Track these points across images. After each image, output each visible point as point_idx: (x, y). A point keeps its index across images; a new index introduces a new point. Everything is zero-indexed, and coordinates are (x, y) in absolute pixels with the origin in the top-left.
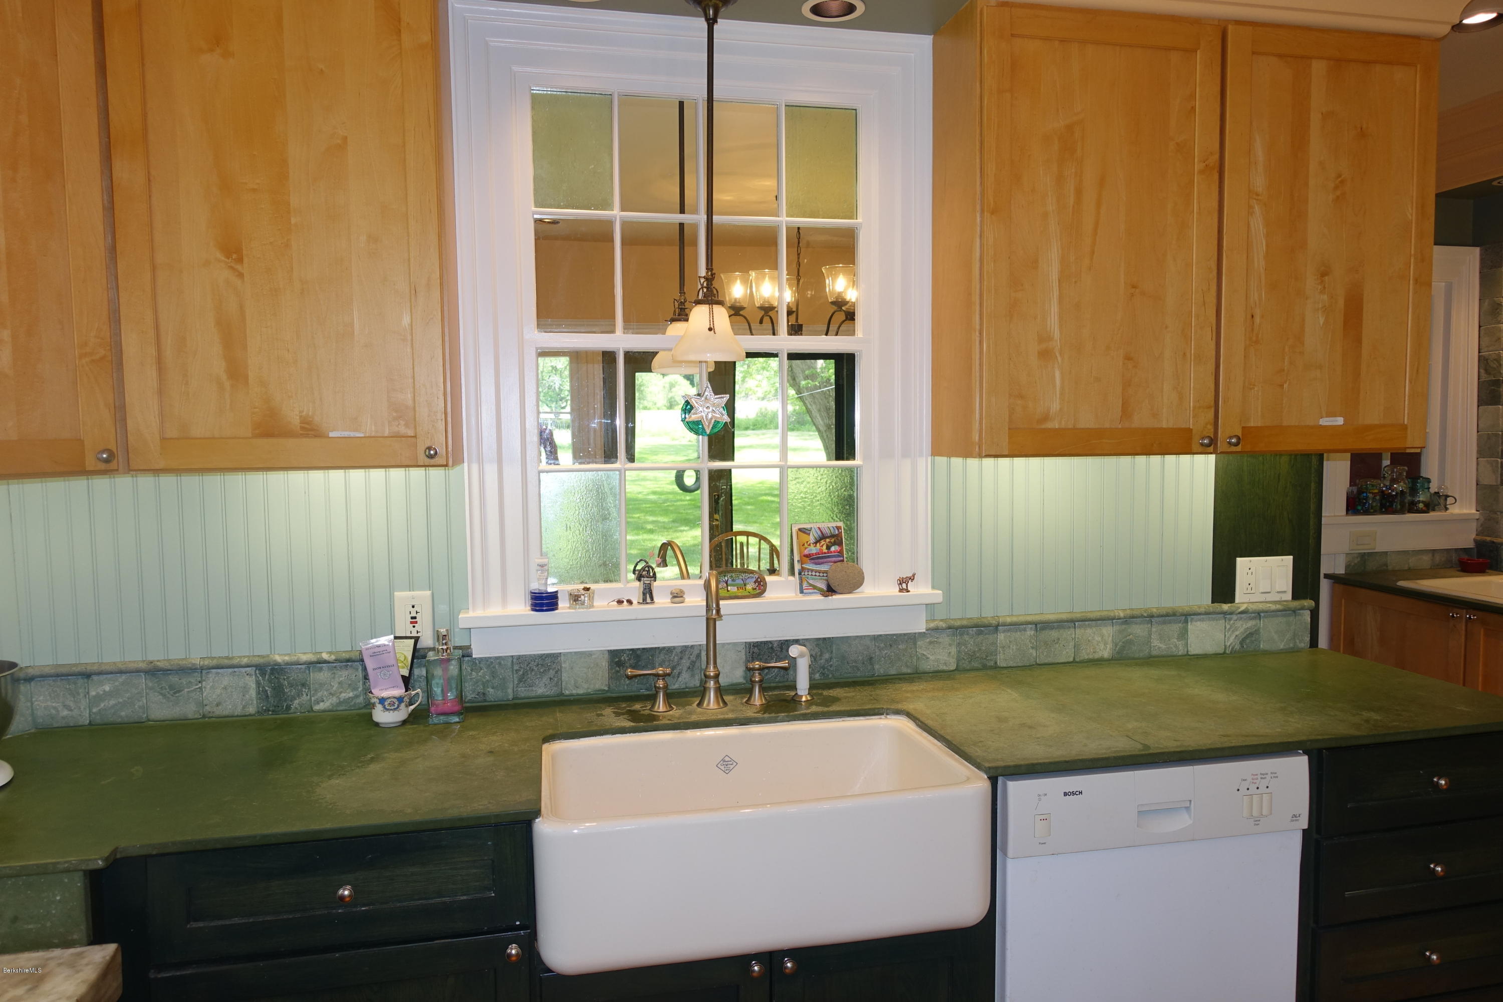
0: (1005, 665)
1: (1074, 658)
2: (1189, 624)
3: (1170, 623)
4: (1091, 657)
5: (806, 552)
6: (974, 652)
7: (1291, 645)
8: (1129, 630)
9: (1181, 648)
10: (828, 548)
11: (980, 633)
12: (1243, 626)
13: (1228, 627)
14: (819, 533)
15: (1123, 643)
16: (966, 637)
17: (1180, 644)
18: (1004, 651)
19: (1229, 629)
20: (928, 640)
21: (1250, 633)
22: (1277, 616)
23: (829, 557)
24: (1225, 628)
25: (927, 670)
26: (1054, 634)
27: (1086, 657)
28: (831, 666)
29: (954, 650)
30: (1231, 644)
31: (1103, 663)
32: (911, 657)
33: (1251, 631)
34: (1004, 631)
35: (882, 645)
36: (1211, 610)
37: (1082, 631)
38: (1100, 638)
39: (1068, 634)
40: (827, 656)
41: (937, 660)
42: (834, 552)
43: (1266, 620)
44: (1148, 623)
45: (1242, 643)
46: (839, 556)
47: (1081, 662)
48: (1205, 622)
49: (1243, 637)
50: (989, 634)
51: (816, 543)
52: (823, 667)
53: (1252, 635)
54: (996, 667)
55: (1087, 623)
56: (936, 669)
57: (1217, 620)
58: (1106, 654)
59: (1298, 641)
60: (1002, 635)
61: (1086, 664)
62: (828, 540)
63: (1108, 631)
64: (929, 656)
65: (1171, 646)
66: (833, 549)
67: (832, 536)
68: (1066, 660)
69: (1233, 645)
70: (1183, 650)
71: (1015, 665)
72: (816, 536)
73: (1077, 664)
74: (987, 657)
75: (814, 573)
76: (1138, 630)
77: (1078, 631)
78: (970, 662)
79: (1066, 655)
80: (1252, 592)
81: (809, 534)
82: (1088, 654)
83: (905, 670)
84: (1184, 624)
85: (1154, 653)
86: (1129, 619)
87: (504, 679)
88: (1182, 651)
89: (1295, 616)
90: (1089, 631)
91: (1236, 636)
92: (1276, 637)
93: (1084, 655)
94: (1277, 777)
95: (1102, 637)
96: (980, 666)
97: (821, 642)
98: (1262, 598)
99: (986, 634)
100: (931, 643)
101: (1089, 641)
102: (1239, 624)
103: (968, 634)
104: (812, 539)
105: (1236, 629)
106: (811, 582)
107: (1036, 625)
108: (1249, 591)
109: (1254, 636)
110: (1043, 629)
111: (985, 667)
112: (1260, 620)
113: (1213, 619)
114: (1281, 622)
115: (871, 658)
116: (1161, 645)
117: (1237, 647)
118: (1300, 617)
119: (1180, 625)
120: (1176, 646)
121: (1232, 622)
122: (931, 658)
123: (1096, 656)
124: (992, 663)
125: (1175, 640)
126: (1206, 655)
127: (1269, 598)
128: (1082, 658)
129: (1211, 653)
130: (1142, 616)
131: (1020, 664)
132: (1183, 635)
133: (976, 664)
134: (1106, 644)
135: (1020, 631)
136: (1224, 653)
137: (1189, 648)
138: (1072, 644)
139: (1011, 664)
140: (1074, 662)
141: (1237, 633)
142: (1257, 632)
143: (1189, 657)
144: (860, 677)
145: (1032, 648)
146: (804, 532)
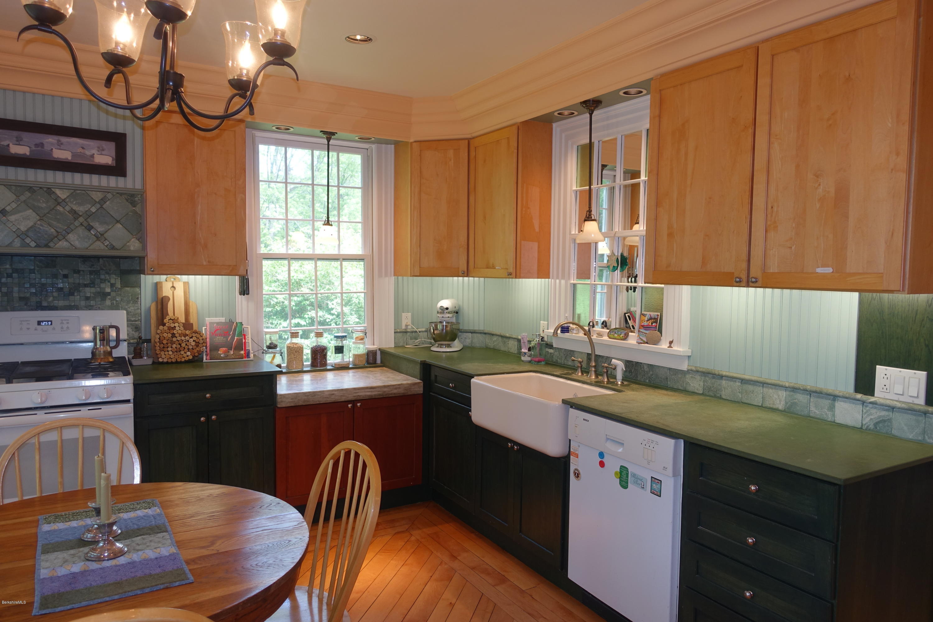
0: (725, 398)
1: (762, 405)
2: (836, 402)
3: (823, 398)
4: (771, 406)
5: (642, 324)
6: (710, 387)
7: (920, 438)
8: (795, 396)
9: (829, 417)
10: (652, 324)
11: (714, 378)
12: (877, 414)
13: (864, 411)
14: (650, 317)
15: (791, 403)
16: (707, 378)
17: (830, 414)
18: (725, 390)
19: (866, 413)
20: (691, 376)
21: (883, 420)
22: (908, 414)
23: (651, 328)
24: (863, 411)
25: (689, 390)
26: (751, 388)
27: (769, 406)
28: (652, 378)
29: (702, 384)
30: (867, 423)
31: (778, 411)
32: (683, 382)
33: (884, 418)
34: (725, 380)
35: (672, 373)
36: (853, 397)
37: (767, 390)
38: (777, 397)
39: (759, 390)
40: (651, 373)
41: (694, 387)
42: (654, 326)
43: (897, 414)
44: (807, 395)
45: (876, 424)
46: (655, 328)
47: (766, 408)
48: (847, 404)
49: (877, 421)
50: (718, 379)
51: (647, 321)
52: (649, 377)
53: (882, 421)
54: (720, 398)
55: (770, 386)
56: (693, 391)
57: (856, 404)
58: (781, 407)
59: (926, 437)
60: (724, 381)
61: (767, 409)
62: (652, 320)
63: (783, 394)
64: (691, 384)
65: (824, 414)
66: (654, 324)
67: (655, 319)
68: (757, 404)
69: (868, 424)
70: (832, 418)
71: (730, 399)
72: (648, 318)
73: (763, 408)
74: (717, 391)
75: (643, 334)
76: (802, 398)
77: (764, 389)
78: (709, 391)
79: (758, 401)
80: (887, 391)
81: (645, 317)
82: (770, 404)
83: (680, 388)
84: (832, 402)
85: (811, 415)
86: (794, 389)
87: (562, 356)
88: (830, 419)
89: (925, 417)
90: (771, 391)
91: (871, 419)
92: (905, 428)
93: (767, 404)
94: (658, 444)
95: (779, 396)
96: (713, 395)
97: (649, 366)
98: (896, 398)
99: (716, 379)
100: (692, 377)
101: (770, 396)
102: (873, 411)
103: (708, 377)
104: (646, 319)
105: (871, 414)
106: (641, 337)
107: (742, 381)
108: (885, 390)
109: (886, 423)
110: (745, 383)
111: (715, 396)
112: (893, 413)
113: (853, 403)
114: (911, 419)
115: (667, 378)
116: (817, 411)
117: (872, 427)
118: (930, 420)
119: (830, 401)
120: (826, 414)
121: (868, 408)
122: (692, 385)
123: (774, 407)
124: (718, 395)
125: (826, 411)
126: (847, 425)
127: (902, 399)
128: (766, 405)
129: (851, 425)
130: (805, 390)
131: (733, 400)
132: (832, 408)
133: (711, 394)
134: (780, 401)
135: (733, 382)
136: (861, 428)
137: (835, 418)
138: (761, 396)
139: (728, 398)
140: (762, 406)
141: (872, 417)
142: (890, 420)
143: (835, 424)
144: (663, 386)
145: (739, 392)
146: (643, 315)
